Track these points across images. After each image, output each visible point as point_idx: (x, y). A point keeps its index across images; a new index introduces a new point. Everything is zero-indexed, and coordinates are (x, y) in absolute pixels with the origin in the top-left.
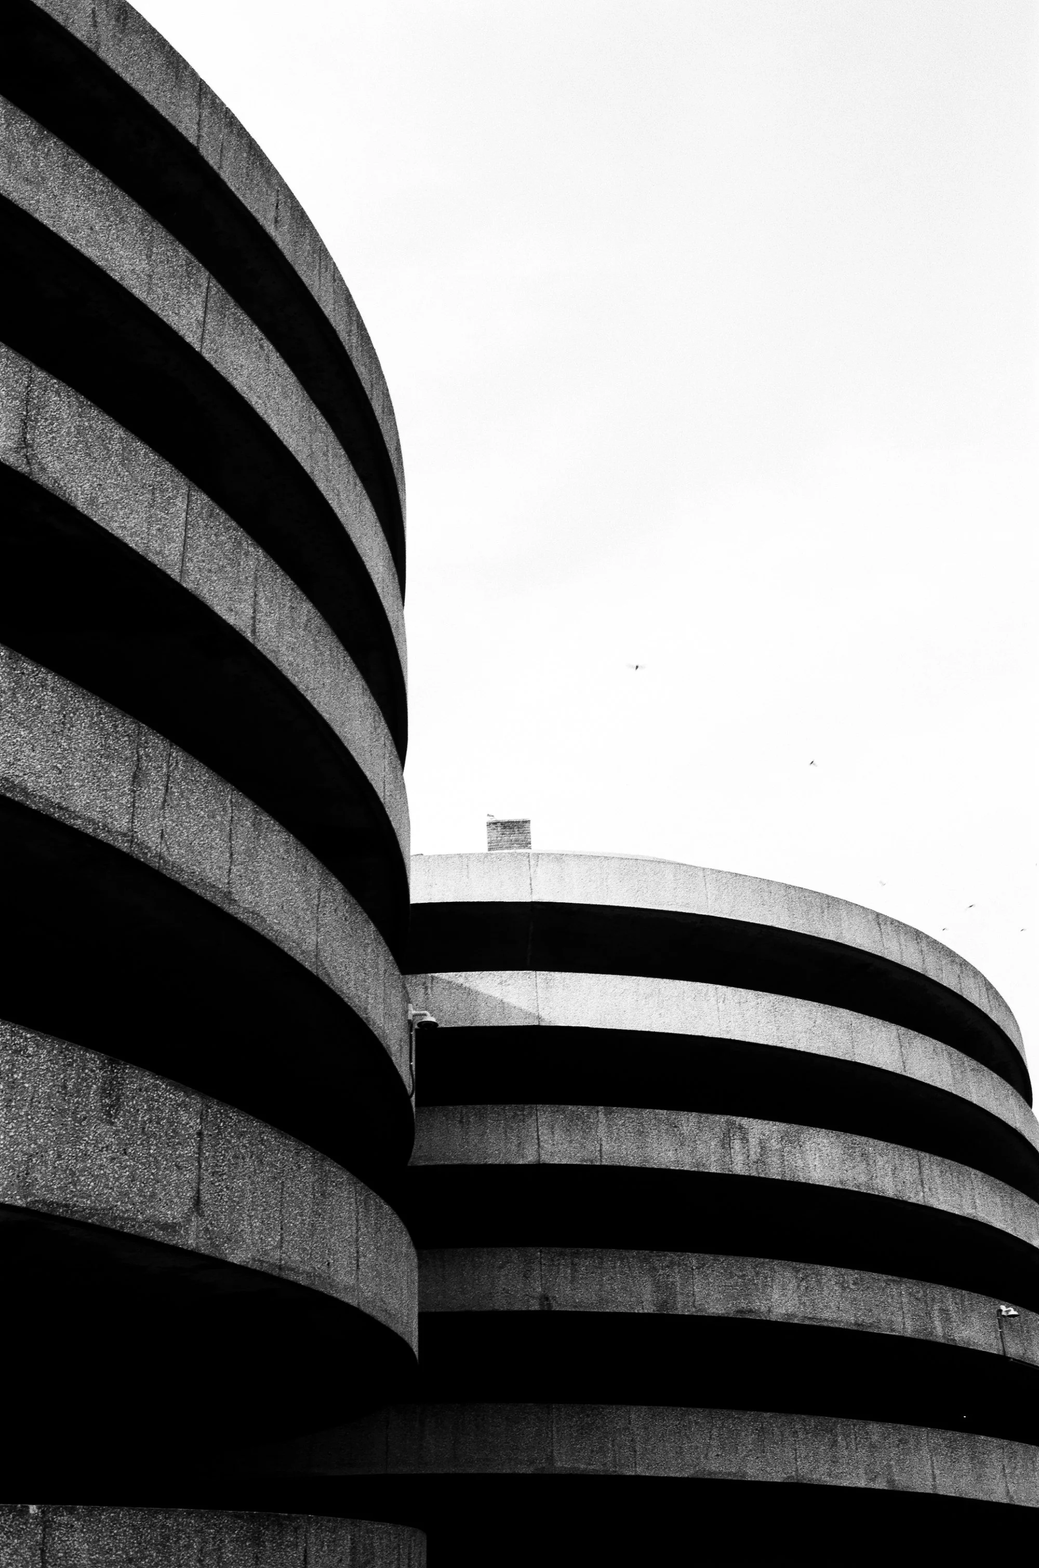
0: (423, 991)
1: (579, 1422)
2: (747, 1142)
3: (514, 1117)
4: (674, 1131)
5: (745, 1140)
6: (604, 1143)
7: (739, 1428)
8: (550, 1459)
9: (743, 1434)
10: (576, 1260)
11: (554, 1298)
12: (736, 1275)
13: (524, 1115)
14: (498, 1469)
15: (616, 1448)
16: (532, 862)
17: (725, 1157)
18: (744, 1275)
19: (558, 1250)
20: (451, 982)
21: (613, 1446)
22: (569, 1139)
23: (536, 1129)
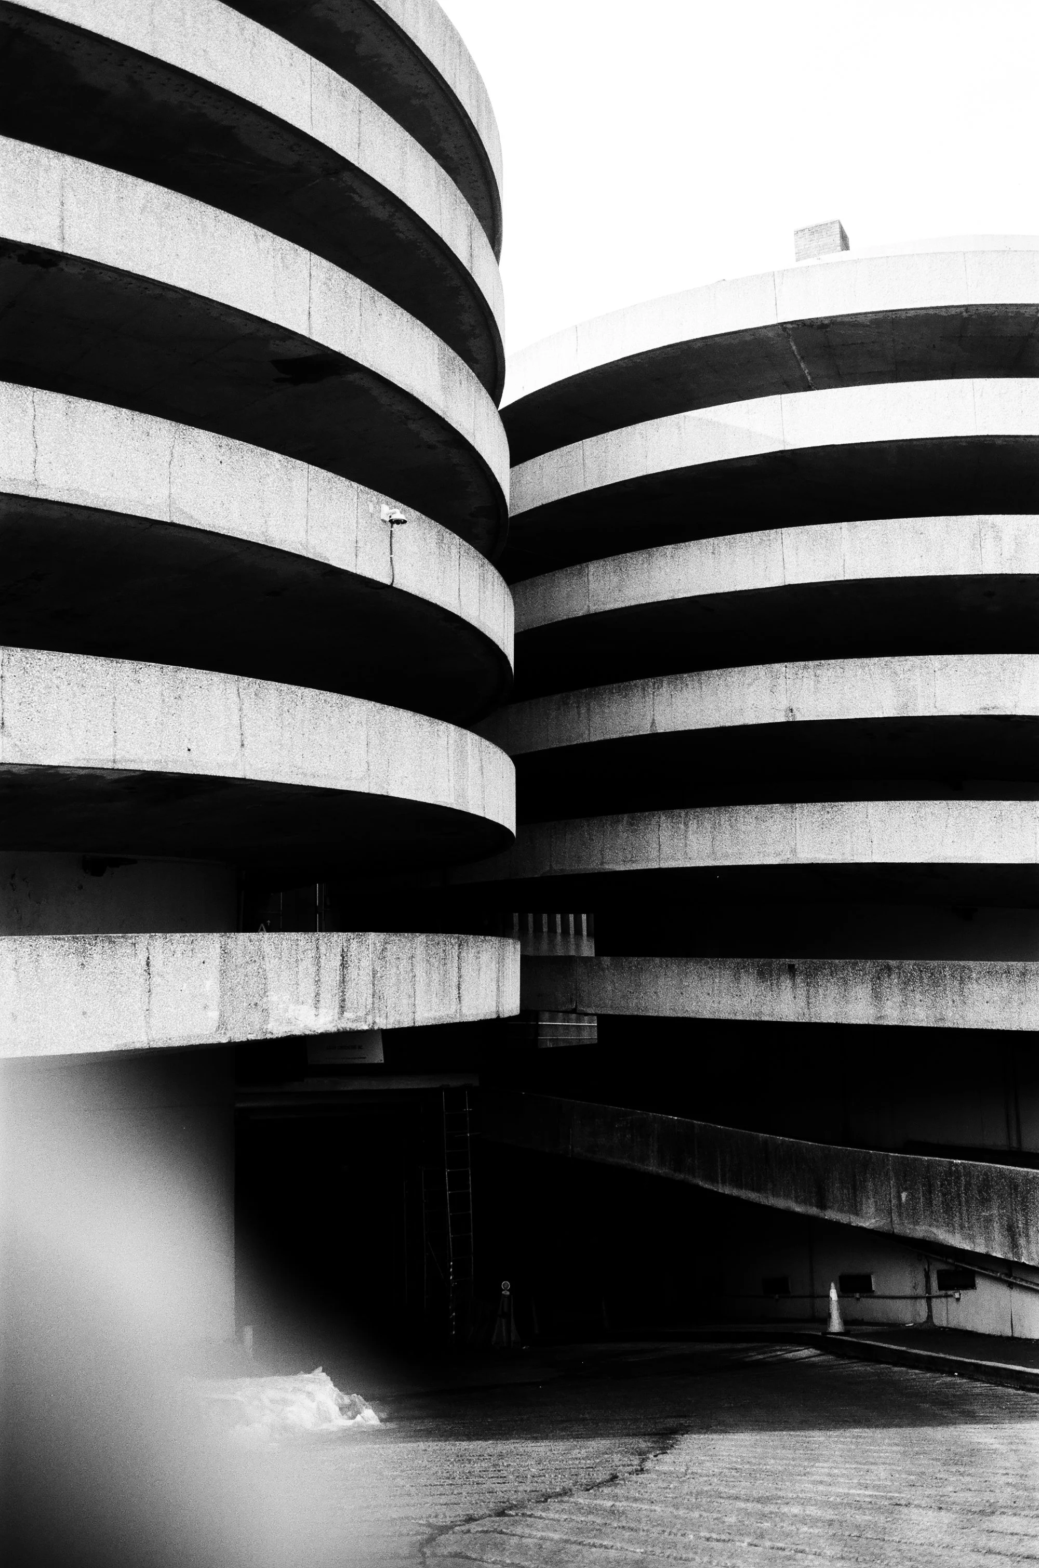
0: (677, 431)
1: (820, 819)
2: (1000, 540)
3: (760, 543)
4: (920, 538)
5: (998, 538)
6: (847, 558)
7: (977, 817)
8: (794, 851)
9: (980, 822)
10: (818, 672)
11: (798, 709)
12: (980, 673)
13: (769, 540)
14: (750, 861)
15: (854, 839)
16: (777, 281)
17: (974, 557)
18: (990, 672)
19: (802, 663)
20: (702, 419)
21: (851, 837)
22: (812, 558)
23: (781, 553)
